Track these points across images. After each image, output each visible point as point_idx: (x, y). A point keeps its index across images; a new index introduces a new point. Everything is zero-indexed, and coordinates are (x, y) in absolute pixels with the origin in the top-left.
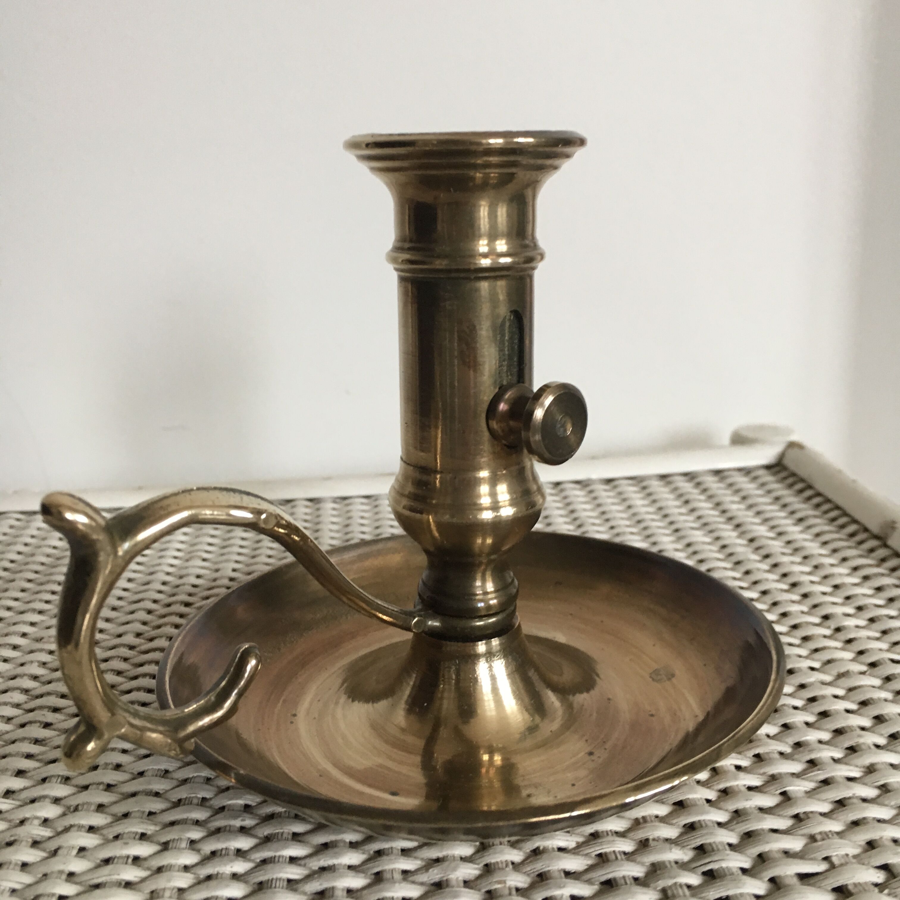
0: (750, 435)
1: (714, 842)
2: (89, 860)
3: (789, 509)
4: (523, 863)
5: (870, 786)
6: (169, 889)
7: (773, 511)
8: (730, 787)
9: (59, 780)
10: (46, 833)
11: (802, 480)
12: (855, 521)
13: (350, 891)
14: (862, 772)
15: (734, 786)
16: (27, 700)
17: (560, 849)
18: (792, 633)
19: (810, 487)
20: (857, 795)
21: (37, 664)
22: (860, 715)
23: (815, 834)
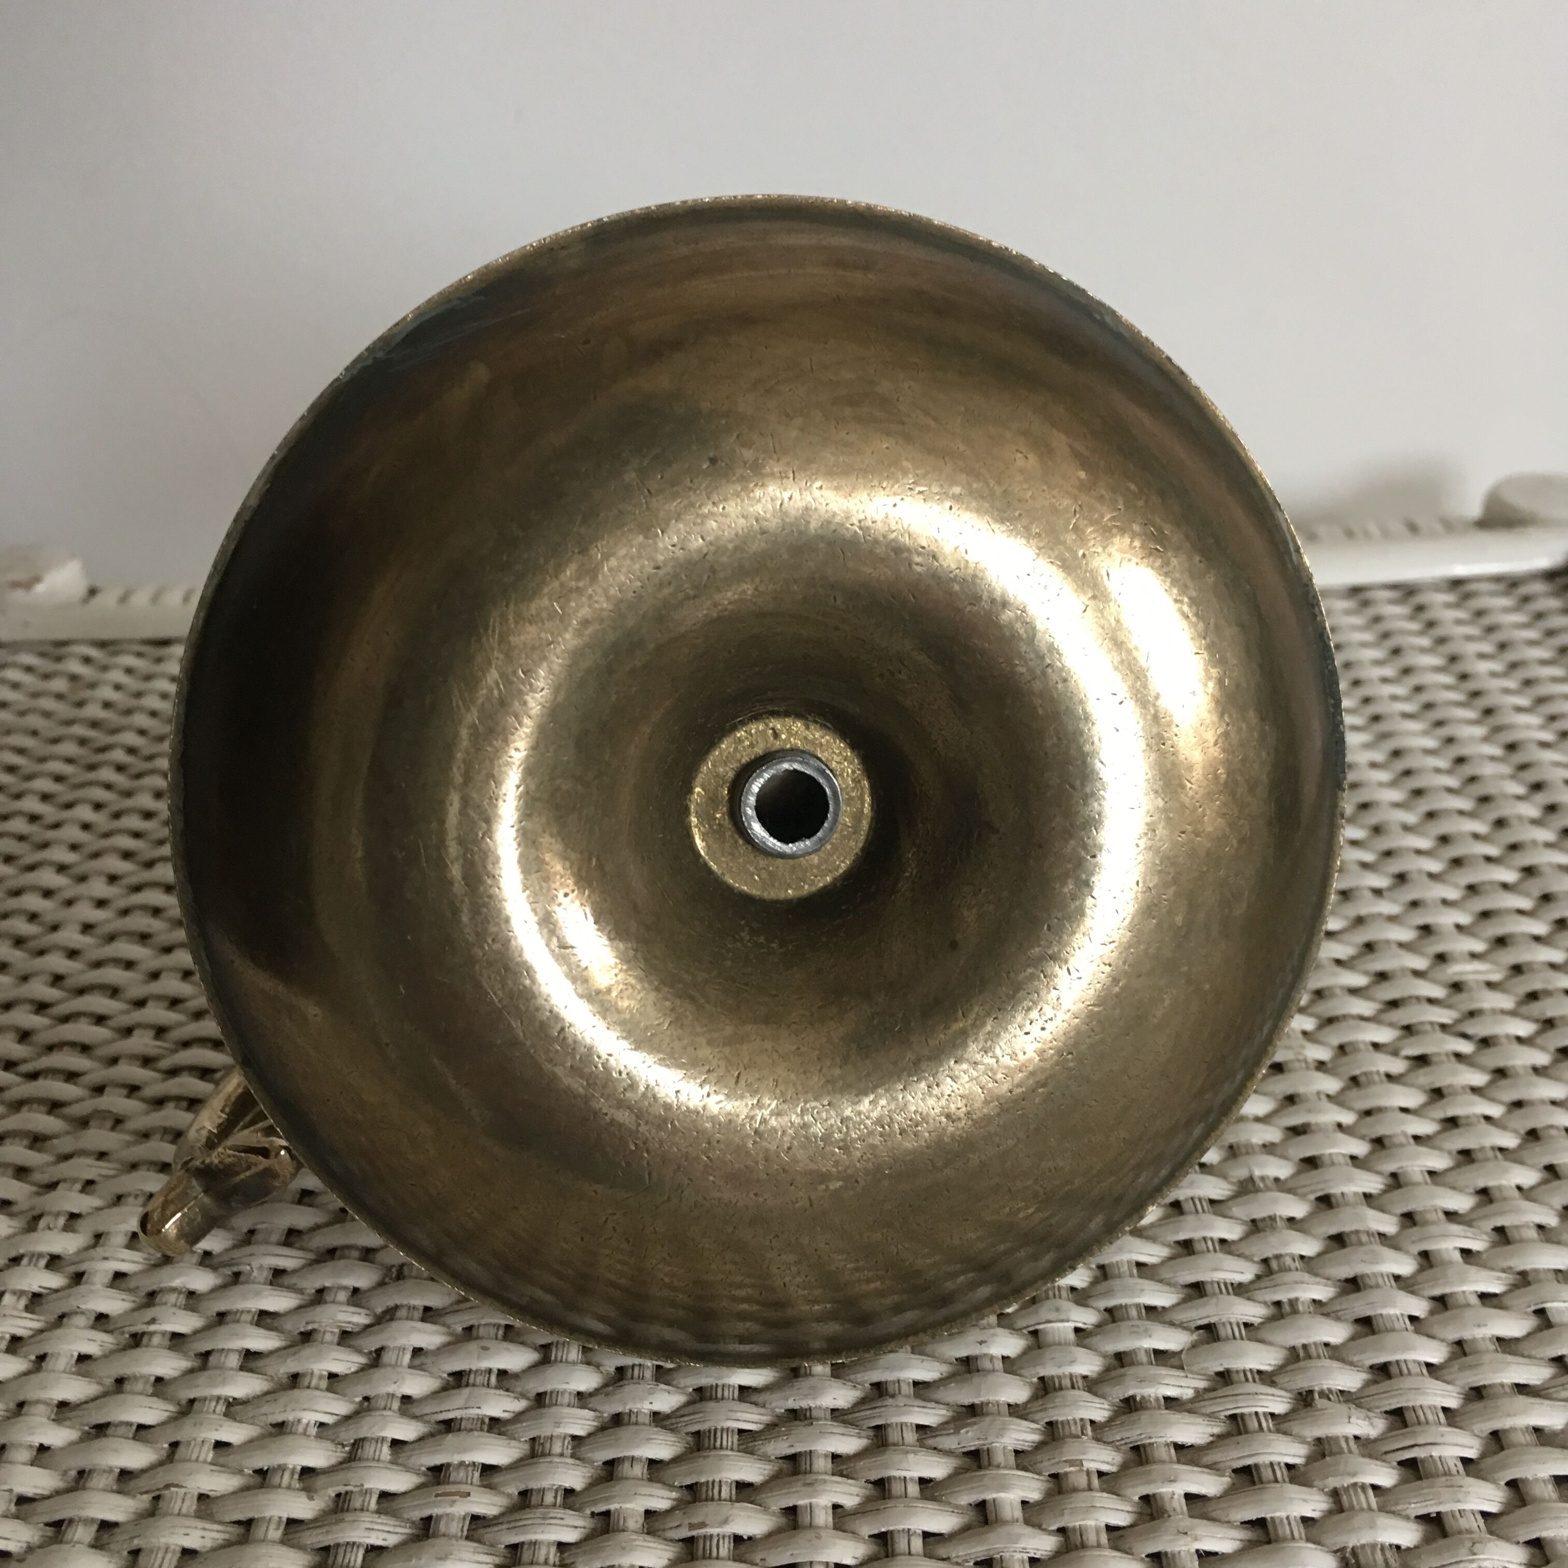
1: (1421, 1406)
4: (1109, 1423)
6: (558, 1437)
8: (1452, 1294)
10: (359, 1317)
13: (836, 1459)
15: (1458, 1292)
17: (1169, 1402)
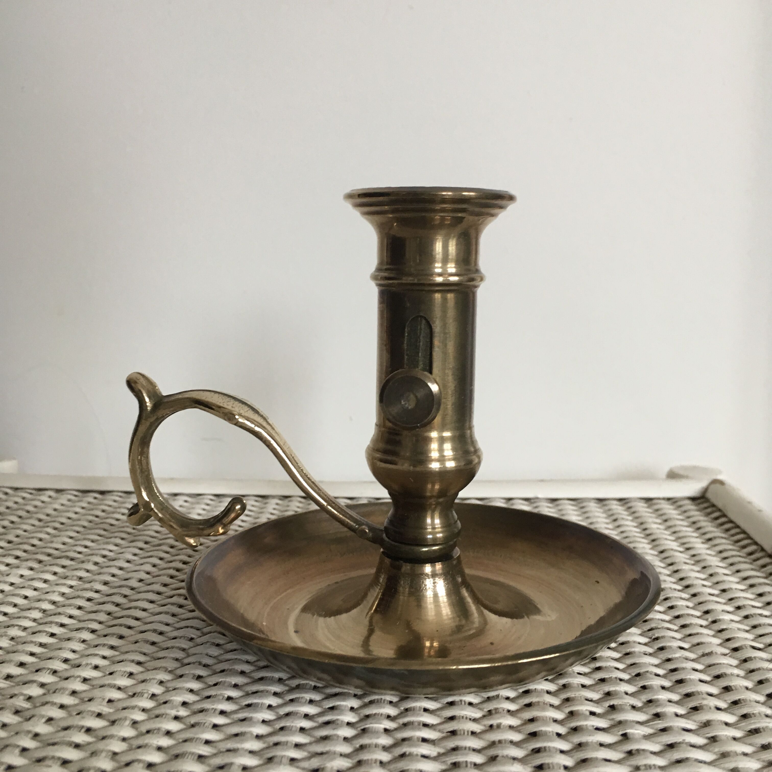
0: (682, 472)
1: (552, 763)
2: (53, 727)
3: (702, 531)
4: (389, 762)
5: (701, 737)
7: (688, 531)
8: (580, 726)
9: (48, 672)
10: (26, 705)
11: (720, 510)
12: (756, 543)
13: (245, 768)
14: (698, 726)
15: (583, 725)
16: (42, 617)
17: (424, 756)
18: (673, 621)
19: (724, 516)
20: (686, 741)
21: (57, 593)
22: (712, 685)
23: (640, 766)
